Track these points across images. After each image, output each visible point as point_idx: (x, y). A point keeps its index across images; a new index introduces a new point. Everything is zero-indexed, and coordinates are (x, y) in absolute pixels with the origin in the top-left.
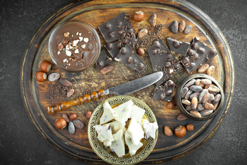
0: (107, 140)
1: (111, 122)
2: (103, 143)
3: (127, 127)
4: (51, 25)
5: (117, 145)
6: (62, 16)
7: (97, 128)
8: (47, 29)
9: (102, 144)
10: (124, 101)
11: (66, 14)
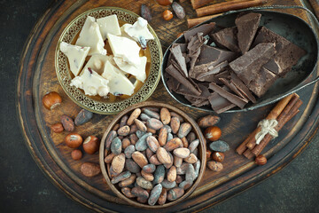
0: (101, 88)
1: (86, 62)
2: (98, 95)
3: (110, 52)
4: (34, 53)
5: (116, 83)
6: (43, 35)
7: (76, 82)
8: (31, 63)
9: (98, 98)
10: (81, 24)
11: (47, 29)
